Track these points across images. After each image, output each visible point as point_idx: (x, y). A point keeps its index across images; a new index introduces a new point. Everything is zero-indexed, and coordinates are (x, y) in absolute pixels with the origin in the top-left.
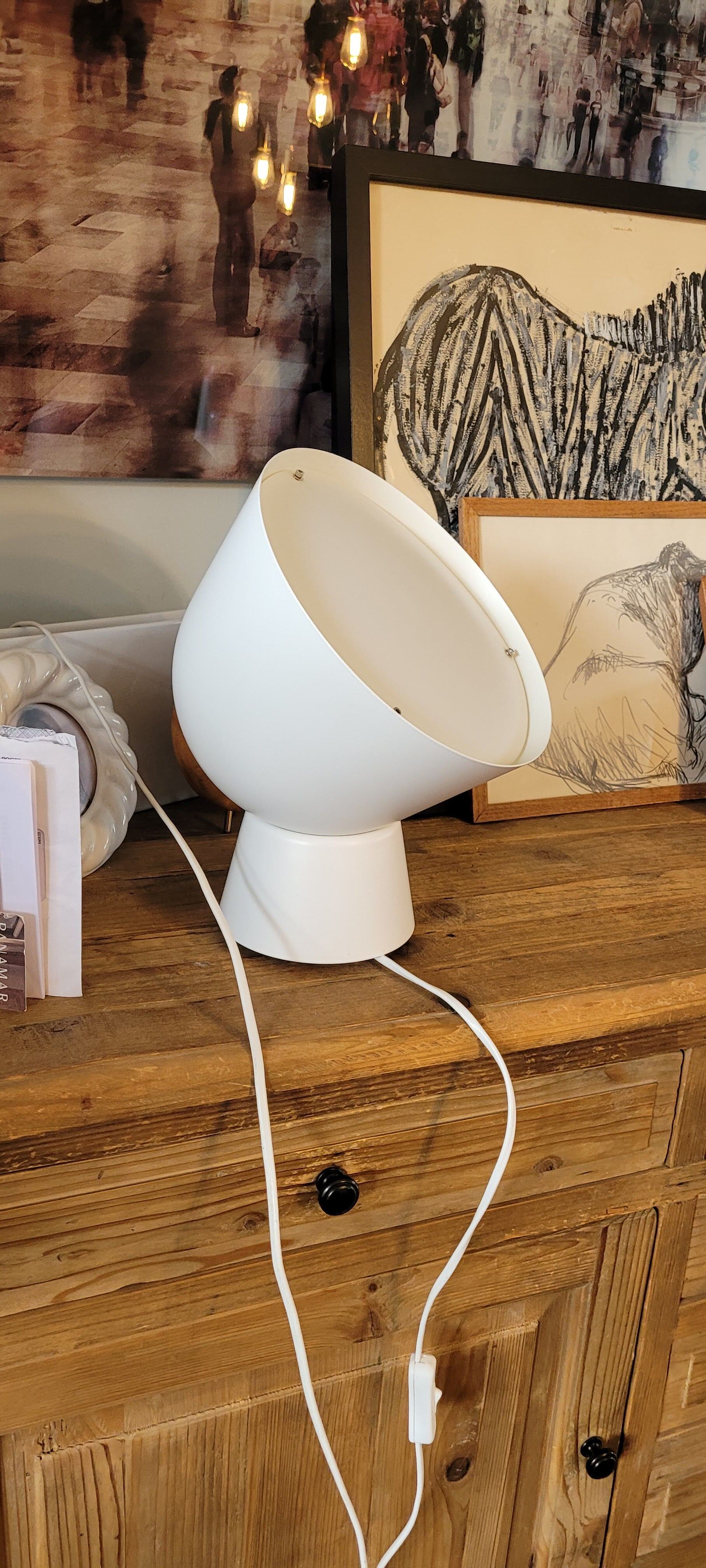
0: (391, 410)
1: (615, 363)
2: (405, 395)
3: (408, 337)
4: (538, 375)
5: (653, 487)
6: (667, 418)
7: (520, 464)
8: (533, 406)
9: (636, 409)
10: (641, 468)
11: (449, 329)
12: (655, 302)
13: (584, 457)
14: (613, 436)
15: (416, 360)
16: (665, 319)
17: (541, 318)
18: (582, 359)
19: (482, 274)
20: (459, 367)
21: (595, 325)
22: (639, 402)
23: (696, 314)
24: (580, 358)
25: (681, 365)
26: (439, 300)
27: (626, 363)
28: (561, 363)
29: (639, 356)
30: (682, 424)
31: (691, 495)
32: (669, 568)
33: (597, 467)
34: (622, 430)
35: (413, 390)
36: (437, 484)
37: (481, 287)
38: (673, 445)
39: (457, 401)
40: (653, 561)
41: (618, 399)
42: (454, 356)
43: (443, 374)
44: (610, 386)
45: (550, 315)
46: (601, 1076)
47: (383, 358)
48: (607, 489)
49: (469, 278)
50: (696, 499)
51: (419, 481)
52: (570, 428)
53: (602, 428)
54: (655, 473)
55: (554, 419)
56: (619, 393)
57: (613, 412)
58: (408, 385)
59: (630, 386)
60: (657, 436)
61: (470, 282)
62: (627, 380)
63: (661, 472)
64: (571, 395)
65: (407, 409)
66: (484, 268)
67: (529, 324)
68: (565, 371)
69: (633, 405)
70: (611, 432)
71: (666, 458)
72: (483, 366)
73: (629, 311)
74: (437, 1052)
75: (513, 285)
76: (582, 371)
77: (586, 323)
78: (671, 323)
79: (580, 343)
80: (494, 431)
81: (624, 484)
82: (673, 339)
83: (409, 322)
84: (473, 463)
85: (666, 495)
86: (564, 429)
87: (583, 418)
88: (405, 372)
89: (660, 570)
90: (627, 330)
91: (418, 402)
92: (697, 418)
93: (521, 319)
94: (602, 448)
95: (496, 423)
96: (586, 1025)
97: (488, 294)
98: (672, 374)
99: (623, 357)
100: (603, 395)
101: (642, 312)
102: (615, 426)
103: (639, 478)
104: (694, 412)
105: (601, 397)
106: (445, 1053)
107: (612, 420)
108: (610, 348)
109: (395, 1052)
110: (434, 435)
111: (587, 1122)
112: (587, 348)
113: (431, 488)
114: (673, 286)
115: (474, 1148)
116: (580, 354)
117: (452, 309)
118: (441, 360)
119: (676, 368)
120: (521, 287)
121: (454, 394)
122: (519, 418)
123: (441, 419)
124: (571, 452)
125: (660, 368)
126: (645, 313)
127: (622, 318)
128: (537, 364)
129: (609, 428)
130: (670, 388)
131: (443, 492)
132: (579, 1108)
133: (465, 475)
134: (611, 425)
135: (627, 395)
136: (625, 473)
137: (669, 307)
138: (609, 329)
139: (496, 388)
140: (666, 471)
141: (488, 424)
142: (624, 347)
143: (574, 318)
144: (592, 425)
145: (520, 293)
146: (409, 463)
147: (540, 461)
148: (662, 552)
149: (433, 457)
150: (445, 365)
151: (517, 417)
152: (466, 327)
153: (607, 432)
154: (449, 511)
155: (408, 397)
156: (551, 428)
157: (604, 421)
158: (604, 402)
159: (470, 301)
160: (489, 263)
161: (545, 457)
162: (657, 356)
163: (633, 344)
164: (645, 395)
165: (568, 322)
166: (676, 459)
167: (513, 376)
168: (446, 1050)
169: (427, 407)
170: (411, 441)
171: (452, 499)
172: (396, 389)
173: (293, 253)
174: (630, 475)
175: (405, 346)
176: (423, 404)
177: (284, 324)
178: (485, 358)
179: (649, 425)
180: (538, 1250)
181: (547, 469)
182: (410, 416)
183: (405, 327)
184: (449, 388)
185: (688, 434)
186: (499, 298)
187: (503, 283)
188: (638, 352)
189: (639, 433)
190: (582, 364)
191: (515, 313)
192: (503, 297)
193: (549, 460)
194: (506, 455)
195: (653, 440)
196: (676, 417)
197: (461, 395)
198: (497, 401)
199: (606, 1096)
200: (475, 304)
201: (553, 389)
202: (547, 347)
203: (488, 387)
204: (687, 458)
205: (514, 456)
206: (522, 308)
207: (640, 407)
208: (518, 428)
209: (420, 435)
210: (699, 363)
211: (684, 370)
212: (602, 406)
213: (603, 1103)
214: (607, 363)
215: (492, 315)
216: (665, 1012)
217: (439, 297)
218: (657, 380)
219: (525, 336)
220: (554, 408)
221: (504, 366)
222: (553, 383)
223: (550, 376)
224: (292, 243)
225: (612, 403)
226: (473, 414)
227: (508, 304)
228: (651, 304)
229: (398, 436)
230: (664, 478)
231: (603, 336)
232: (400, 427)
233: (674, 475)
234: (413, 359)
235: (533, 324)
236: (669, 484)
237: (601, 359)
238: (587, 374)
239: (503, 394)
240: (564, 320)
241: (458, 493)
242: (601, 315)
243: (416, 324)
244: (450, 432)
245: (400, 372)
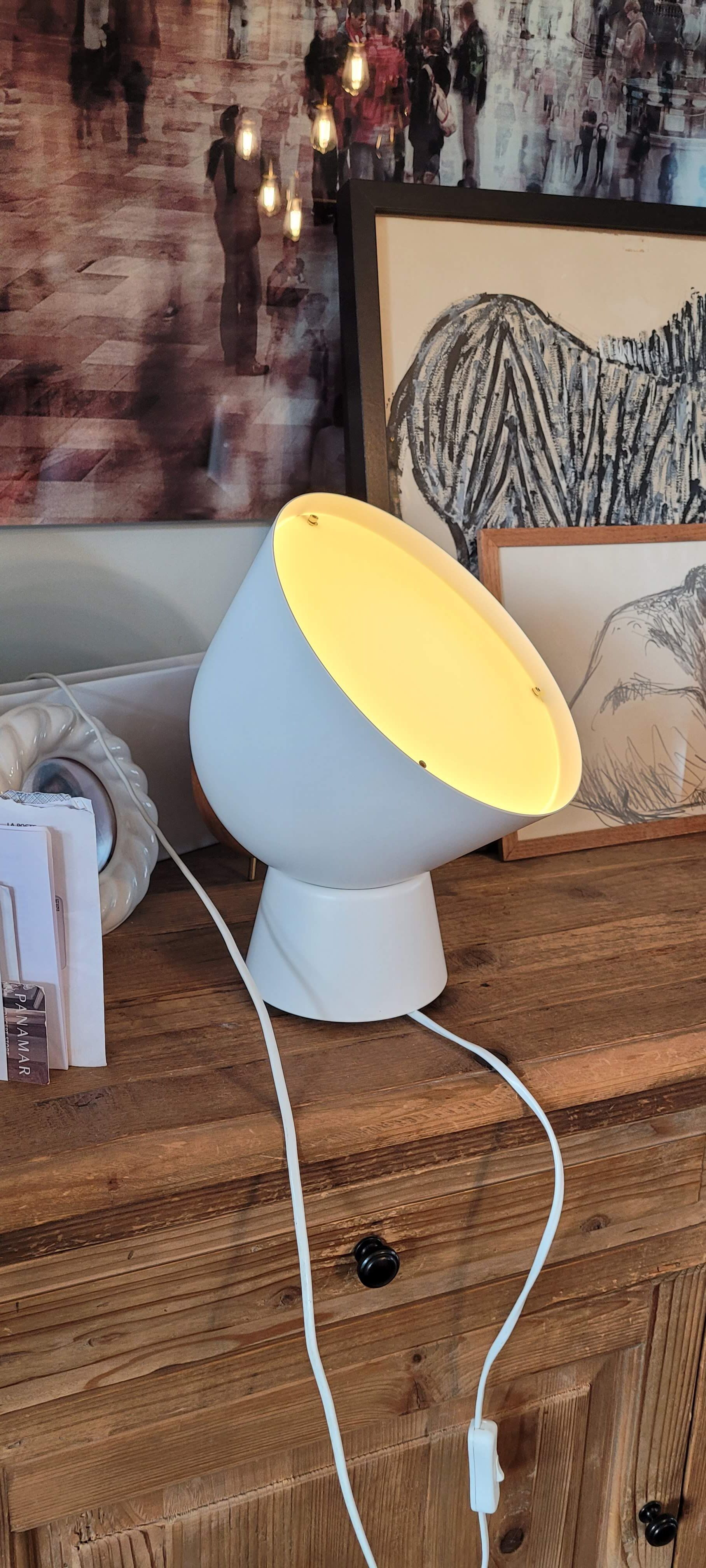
0: (405, 443)
1: (631, 386)
3: (420, 370)
4: (553, 402)
5: (676, 510)
6: (687, 439)
7: (538, 492)
8: (550, 433)
9: (655, 431)
10: (662, 491)
11: (461, 360)
12: (671, 323)
13: (604, 483)
14: (633, 460)
15: (428, 392)
16: (681, 339)
17: (554, 344)
18: (599, 384)
19: (492, 302)
20: (473, 397)
21: (610, 348)
22: (658, 424)
24: (596, 382)
25: (700, 385)
26: (450, 330)
27: (643, 385)
28: (577, 389)
29: (657, 377)
30: (702, 445)
32: (695, 592)
33: (617, 492)
34: (642, 454)
35: (426, 423)
36: (454, 517)
37: (492, 316)
38: (695, 466)
39: (472, 432)
40: (678, 585)
41: (636, 422)
42: (468, 387)
43: (457, 404)
44: (628, 410)
45: (563, 340)
46: (647, 1130)
47: (394, 391)
48: (628, 514)
49: (480, 307)
52: (588, 454)
53: (620, 452)
54: (677, 495)
55: (572, 444)
56: (638, 416)
57: (631, 435)
58: (422, 418)
59: (648, 409)
60: (677, 458)
61: (480, 311)
62: (645, 403)
63: (683, 495)
64: (588, 421)
66: (494, 296)
67: (543, 351)
68: (582, 396)
69: (652, 428)
70: (630, 456)
71: (688, 479)
72: (498, 395)
73: (644, 333)
74: (476, 1114)
75: (525, 312)
76: (598, 395)
77: (601, 347)
78: (688, 343)
79: (595, 368)
80: (510, 460)
81: (646, 508)
82: (690, 359)
83: (420, 354)
84: (491, 493)
85: (689, 517)
86: (582, 455)
87: (601, 443)
88: (418, 405)
89: (686, 594)
90: (643, 352)
91: (432, 434)
93: (534, 346)
94: (621, 472)
95: (513, 452)
96: (630, 1079)
97: (500, 322)
98: (691, 395)
99: (641, 379)
100: (620, 419)
101: (658, 333)
102: (635, 450)
103: (661, 501)
105: (618, 421)
106: (484, 1115)
107: (631, 443)
108: (626, 371)
109: (431, 1116)
110: (449, 467)
111: (634, 1178)
112: (603, 372)
113: (449, 521)
114: (688, 305)
115: (518, 1210)
116: (596, 378)
117: (463, 339)
118: (454, 390)
119: (694, 388)
120: (533, 314)
121: (469, 424)
122: (535, 447)
123: (456, 450)
124: (591, 477)
125: (678, 389)
126: (661, 334)
127: (638, 340)
128: (552, 390)
129: (629, 452)
130: (689, 408)
131: (460, 525)
132: (625, 1164)
133: (482, 506)
134: (630, 449)
135: (645, 417)
136: (646, 496)
137: (685, 327)
138: (625, 352)
139: (511, 417)
140: (688, 492)
141: (504, 454)
142: (641, 369)
143: (588, 343)
144: (610, 450)
145: (532, 319)
146: (425, 496)
147: (558, 488)
148: (687, 576)
149: (450, 489)
150: (458, 396)
151: (534, 445)
152: (478, 356)
153: (626, 457)
154: (468, 543)
155: (421, 429)
156: (569, 455)
157: (623, 445)
158: (623, 425)
159: (482, 330)
161: (563, 484)
162: (674, 376)
163: (649, 367)
164: (664, 417)
165: (582, 346)
166: (698, 481)
167: (528, 403)
168: (485, 1112)
169: (442, 439)
170: (426, 474)
171: (470, 531)
172: (410, 422)
173: (301, 290)
174: (651, 499)
175: (417, 378)
176: (437, 436)
177: (293, 361)
178: (499, 387)
179: (669, 447)
180: (587, 1312)
181: (566, 496)
182: (425, 449)
183: (417, 359)
184: (463, 418)
186: (511, 326)
187: (514, 310)
188: (655, 374)
189: (660, 456)
190: (598, 388)
191: (528, 340)
192: (515, 325)
193: (568, 487)
194: (523, 484)
195: (674, 462)
196: (696, 438)
197: (475, 426)
198: (513, 429)
199: (653, 1150)
200: (488, 333)
201: (570, 415)
202: (561, 373)
203: (502, 416)
205: (532, 485)
206: (535, 334)
207: (659, 429)
208: (535, 457)
209: (436, 467)
211: (702, 390)
212: (620, 430)
213: (650, 1158)
214: (624, 386)
215: (505, 343)
217: (450, 328)
218: (675, 401)
219: (539, 363)
220: (571, 435)
221: (519, 394)
222: (569, 409)
223: (566, 402)
224: (299, 279)
225: (630, 427)
226: (489, 444)
227: (521, 331)
228: (666, 324)
229: (413, 470)
230: (687, 501)
231: (619, 359)
232: (415, 461)
233: (696, 497)
234: (426, 391)
235: (547, 350)
236: (691, 506)
237: (617, 383)
238: (604, 399)
239: (518, 422)
240: (578, 345)
241: (476, 524)
242: (616, 338)
243: (428, 356)
244: (466, 463)
245: (413, 405)
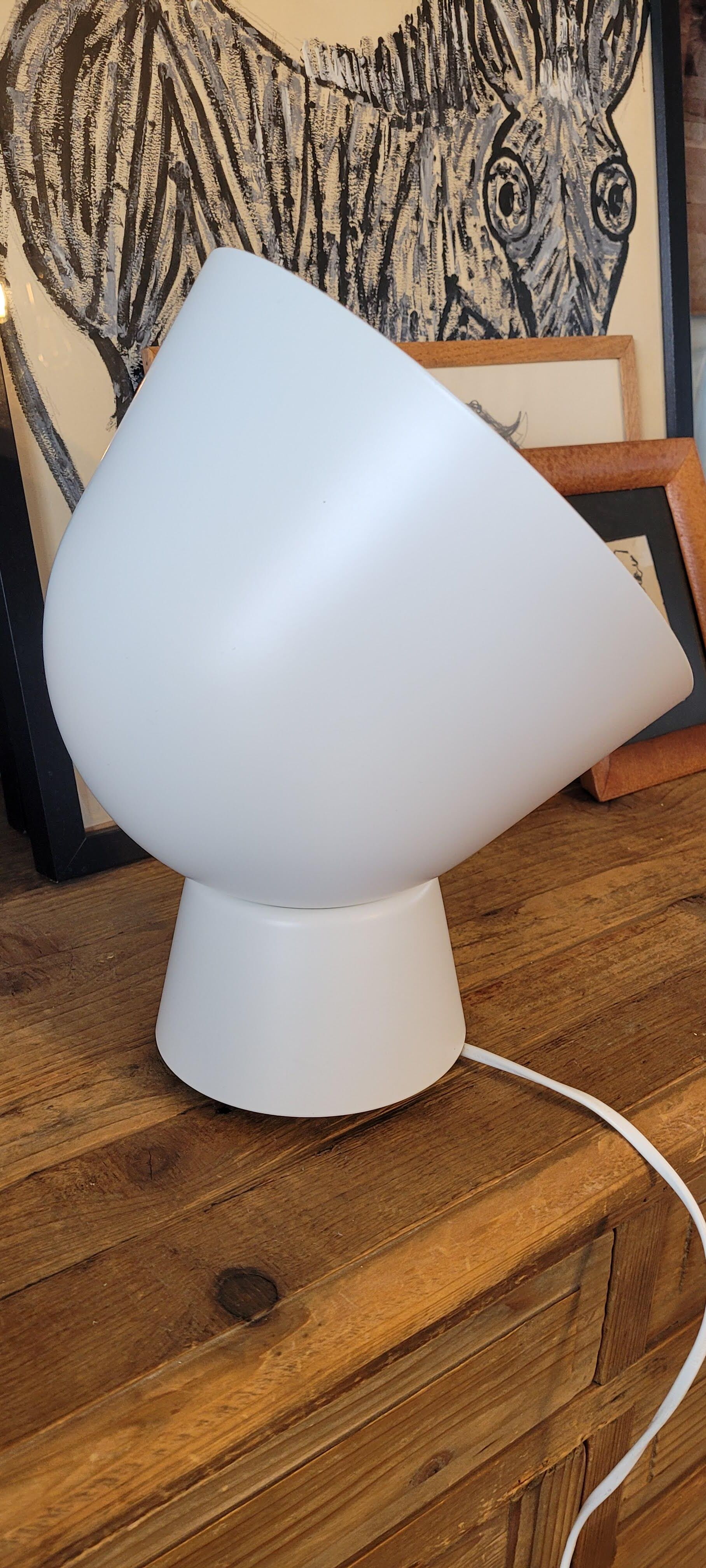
1: (355, 125)
2: (26, 173)
3: (16, 70)
4: (242, 143)
5: (429, 321)
6: (437, 214)
8: (241, 194)
9: (394, 199)
10: (409, 293)
11: (87, 59)
12: (404, 29)
13: (327, 277)
14: (365, 243)
15: (36, 112)
16: (420, 56)
17: (235, 46)
18: (307, 118)
20: (113, 125)
21: (320, 62)
22: (396, 189)
23: (462, 50)
24: (304, 115)
25: (449, 131)
26: (63, 5)
27: (372, 126)
28: (276, 125)
29: (390, 115)
30: (458, 223)
31: (481, 330)
33: (347, 293)
34: (377, 234)
35: (39, 165)
36: (103, 327)
38: (450, 255)
39: (118, 186)
41: (366, 183)
42: (102, 107)
43: (87, 136)
44: (353, 163)
45: (248, 41)
50: (487, 336)
51: (71, 324)
52: (300, 231)
53: (347, 231)
54: (429, 299)
55: (276, 216)
56: (367, 174)
57: (360, 204)
58: (29, 156)
59: (381, 164)
60: (426, 242)
62: (376, 154)
63: (437, 298)
64: (296, 177)
65: (33, 199)
67: (218, 55)
68: (283, 135)
69: (388, 194)
70: (361, 237)
71: (443, 276)
72: (153, 124)
73: (367, 40)
74: (230, 1424)
76: (308, 137)
77: (305, 58)
78: (429, 65)
79: (300, 92)
80: (184, 236)
81: (388, 317)
82: (433, 89)
83: (14, 41)
84: (158, 289)
85: (447, 333)
86: (292, 232)
87: (319, 214)
88: (21, 133)
90: (367, 72)
91: (51, 186)
92: (478, 214)
93: (203, 46)
94: (350, 260)
95: (186, 223)
97: (144, 1)
98: (438, 146)
99: (367, 116)
100: (343, 177)
101: (387, 43)
102: (367, 227)
103: (408, 307)
104: (473, 205)
105: (340, 180)
106: (246, 1420)
107: (360, 217)
108: (346, 101)
110: (86, 244)
111: (484, 1386)
112: (311, 99)
113: (95, 335)
116: (303, 109)
117: (87, 22)
118: (79, 112)
119: (442, 136)
121: (110, 172)
122: (221, 215)
123: (95, 216)
124: (307, 269)
125: (420, 135)
126: (390, 44)
127: (359, 52)
128: (239, 123)
129: (358, 230)
130: (437, 167)
131: (115, 341)
132: (470, 1373)
133: (147, 311)
134: (360, 226)
135: (378, 177)
136: (388, 300)
137: (424, 37)
138: (341, 69)
139: (179, 164)
140: (444, 295)
141: (173, 225)
142: (366, 100)
143: (286, 49)
144: (332, 226)
146: (51, 292)
149: (90, 281)
150: (87, 120)
151: (218, 212)
152: (114, 55)
153: (356, 237)
154: (130, 371)
155: (31, 176)
156: (273, 232)
157: (350, 219)
158: (347, 186)
159: (117, 9)
162: (414, 115)
163: (378, 96)
164: (404, 178)
165: (279, 55)
166: (455, 278)
167: (202, 142)
168: (245, 1415)
169: (68, 194)
170: (48, 254)
171: (131, 351)
172: (9, 163)
174: (395, 304)
175: (14, 86)
176: (60, 189)
178: (154, 112)
179: (414, 226)
182: (41, 210)
183: (9, 50)
184: (100, 161)
185: (469, 239)
186: (164, 8)
188: (387, 111)
189: (402, 238)
190: (308, 126)
191: (193, 36)
192: (169, 7)
195: (422, 249)
196: (450, 212)
197: (122, 174)
198: (182, 185)
199: (511, 1338)
200: (125, 16)
201: (268, 167)
202: (250, 96)
203: (164, 162)
204: (471, 275)
206: (203, 26)
207: (398, 196)
208: (222, 232)
209: (63, 243)
210: (474, 128)
211: (453, 139)
212: (344, 194)
214: (344, 126)
215: (156, 37)
216: (598, 1203)
218: (418, 153)
219: (214, 76)
220: (273, 198)
221: (187, 126)
222: (266, 157)
223: (261, 145)
225: (358, 190)
226: (147, 208)
227: (179, 18)
228: (398, 31)
229: (24, 246)
230: (443, 307)
231: (334, 81)
232: (26, 231)
233: (455, 302)
234: (31, 110)
235: (224, 56)
236: (450, 315)
237: (334, 118)
238: (317, 143)
239: (190, 174)
240: (272, 51)
241: (141, 341)
242: (327, 44)
243: (28, 47)
244: (113, 238)
245: (12, 133)
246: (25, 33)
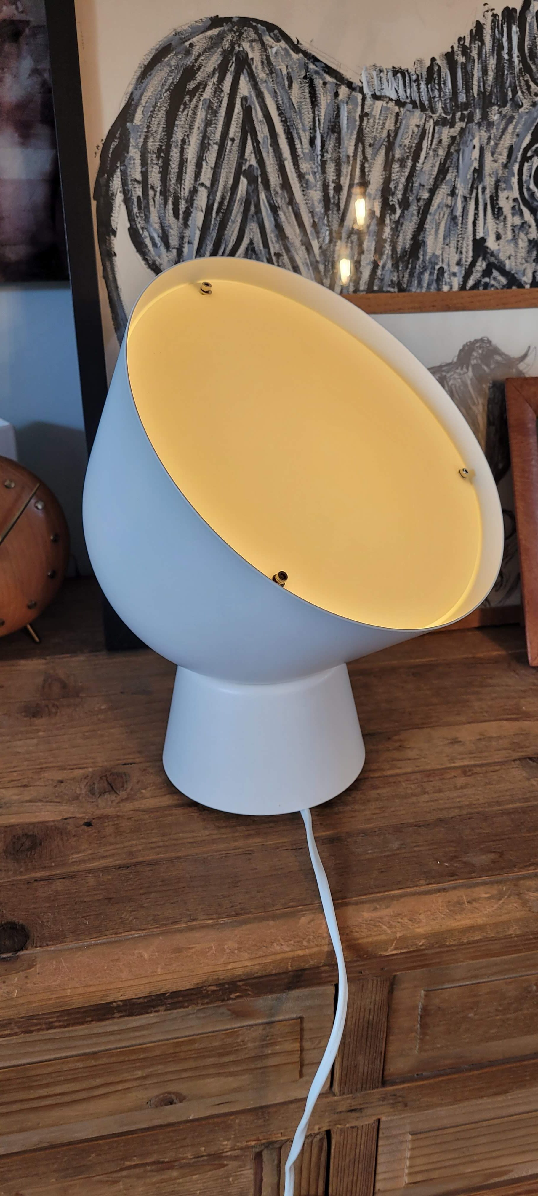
0: (119, 200)
1: (402, 127)
2: (135, 180)
3: (135, 111)
4: (303, 147)
5: (454, 274)
6: (472, 190)
7: (284, 254)
8: (298, 185)
9: (431, 181)
10: (438, 252)
11: (187, 98)
12: (455, 49)
13: (364, 243)
14: (402, 215)
15: (146, 138)
16: (469, 68)
17: (305, 77)
18: (361, 125)
19: (226, 28)
20: (202, 143)
21: (376, 81)
22: (435, 173)
23: (511, 60)
24: (358, 123)
25: (490, 125)
26: (173, 63)
27: (418, 126)
28: (333, 132)
29: (435, 117)
30: (491, 197)
31: (503, 280)
32: (470, 369)
33: (382, 254)
34: (413, 208)
35: (145, 175)
37: (226, 44)
38: (480, 222)
39: (202, 185)
40: (449, 361)
41: (407, 170)
42: (195, 130)
43: (182, 152)
44: (398, 155)
45: (317, 72)
46: (223, 1014)
47: (104, 138)
48: (395, 279)
49: (210, 33)
50: (509, 286)
52: (345, 209)
53: (387, 207)
54: (456, 257)
55: (326, 199)
56: (409, 163)
57: (401, 187)
58: (138, 169)
59: (423, 155)
60: (459, 212)
61: (211, 38)
62: (419, 148)
63: (464, 256)
65: (139, 197)
66: (228, 20)
67: (290, 86)
68: (339, 140)
69: (427, 177)
70: (399, 212)
71: (472, 238)
72: (233, 140)
75: (268, 39)
76: (360, 139)
77: (364, 79)
78: (477, 73)
79: (357, 106)
80: (250, 217)
81: (417, 271)
82: (479, 91)
83: (136, 92)
85: (471, 283)
86: (339, 210)
88: (134, 153)
89: (458, 371)
90: (418, 85)
91: (152, 188)
92: (511, 188)
93: (279, 80)
94: (387, 230)
95: (252, 208)
96: (169, 977)
97: (235, 52)
98: (479, 137)
99: (414, 119)
100: (388, 166)
101: (438, 61)
102: (405, 204)
103: (437, 264)
104: (507, 181)
105: (385, 169)
107: (399, 196)
108: (397, 109)
110: (174, 226)
111: (211, 1059)
112: (366, 110)
114: (479, 26)
115: (58, 1090)
116: (358, 118)
117: (190, 73)
118: (178, 135)
119: (483, 128)
120: (278, 41)
121: (197, 175)
122: (280, 201)
123: (183, 206)
124: (350, 237)
125: (462, 131)
126: (441, 61)
127: (412, 71)
128: (302, 133)
129: (397, 206)
130: (476, 153)
132: (196, 1046)
134: (400, 203)
135: (419, 165)
136: (418, 258)
137: (474, 53)
138: (395, 85)
139: (251, 166)
140: (471, 254)
141: (242, 210)
142: (415, 107)
143: (348, 75)
144: (374, 204)
145: (276, 47)
146: (145, 259)
147: (309, 248)
148: (461, 351)
149: (175, 251)
150: (183, 141)
151: (279, 199)
152: (207, 95)
153: (394, 211)
155: (138, 182)
156: (323, 211)
157: (391, 198)
158: (390, 175)
159: (214, 61)
160: (235, 12)
161: (315, 244)
162: (458, 115)
163: (426, 103)
164: (443, 164)
165: (341, 80)
166: (483, 240)
167: (271, 150)
169: (164, 193)
170: (146, 233)
172: (124, 174)
173: (20, 21)
174: (424, 261)
175: (132, 121)
176: (158, 190)
177: (21, 106)
178: (234, 130)
179: (449, 200)
181: (318, 259)
182: (144, 204)
183: (131, 99)
184: (191, 168)
185: (500, 209)
186: (250, 56)
187: (254, 36)
188: (433, 113)
189: (436, 210)
190: (360, 131)
191: (272, 73)
192: (254, 54)
193: (321, 247)
194: (266, 245)
195: (454, 218)
196: (484, 189)
197: (206, 177)
198: (252, 181)
200: (219, 65)
201: (323, 163)
202: (314, 113)
203: (239, 165)
204: (498, 237)
205: (277, 246)
206: (281, 66)
207: (436, 179)
208: (280, 213)
209: (157, 226)
210: (515, 121)
211: (494, 131)
212: (387, 181)
214: (392, 128)
215: (242, 78)
217: (172, 59)
218: (459, 144)
219: (286, 101)
220: (325, 187)
221: (260, 139)
222: (322, 156)
223: (319, 148)
224: (17, 8)
226: (223, 198)
227: (262, 62)
228: (450, 50)
229: (129, 229)
230: (468, 263)
231: (387, 94)
232: (131, 218)
233: (480, 259)
234: (143, 137)
235: (295, 86)
236: (474, 270)
237: (384, 124)
238: (367, 143)
239: (259, 172)
240: (336, 78)
242: (384, 68)
243: (145, 94)
244: (195, 221)
245: (128, 153)
246: (144, 85)
